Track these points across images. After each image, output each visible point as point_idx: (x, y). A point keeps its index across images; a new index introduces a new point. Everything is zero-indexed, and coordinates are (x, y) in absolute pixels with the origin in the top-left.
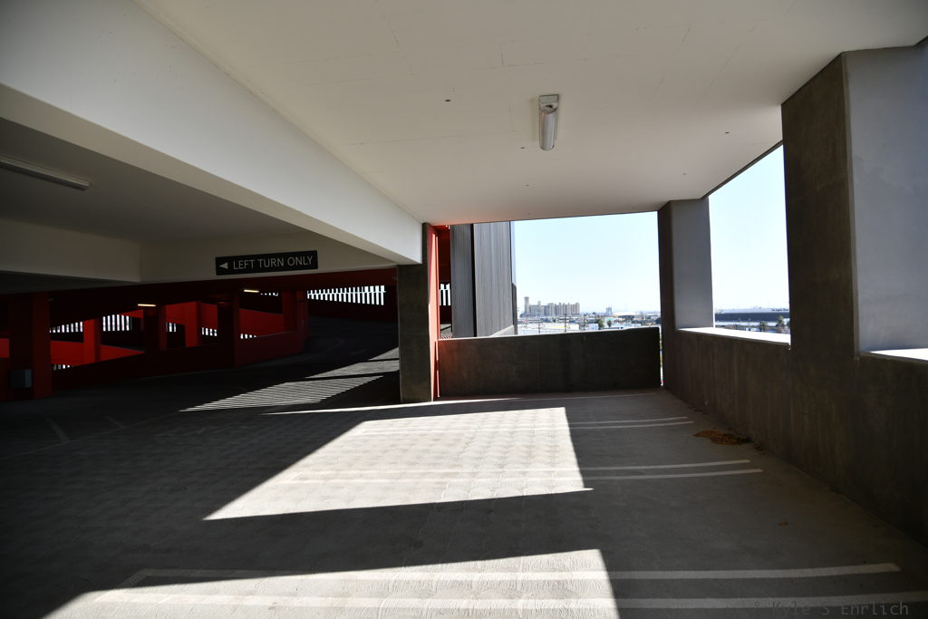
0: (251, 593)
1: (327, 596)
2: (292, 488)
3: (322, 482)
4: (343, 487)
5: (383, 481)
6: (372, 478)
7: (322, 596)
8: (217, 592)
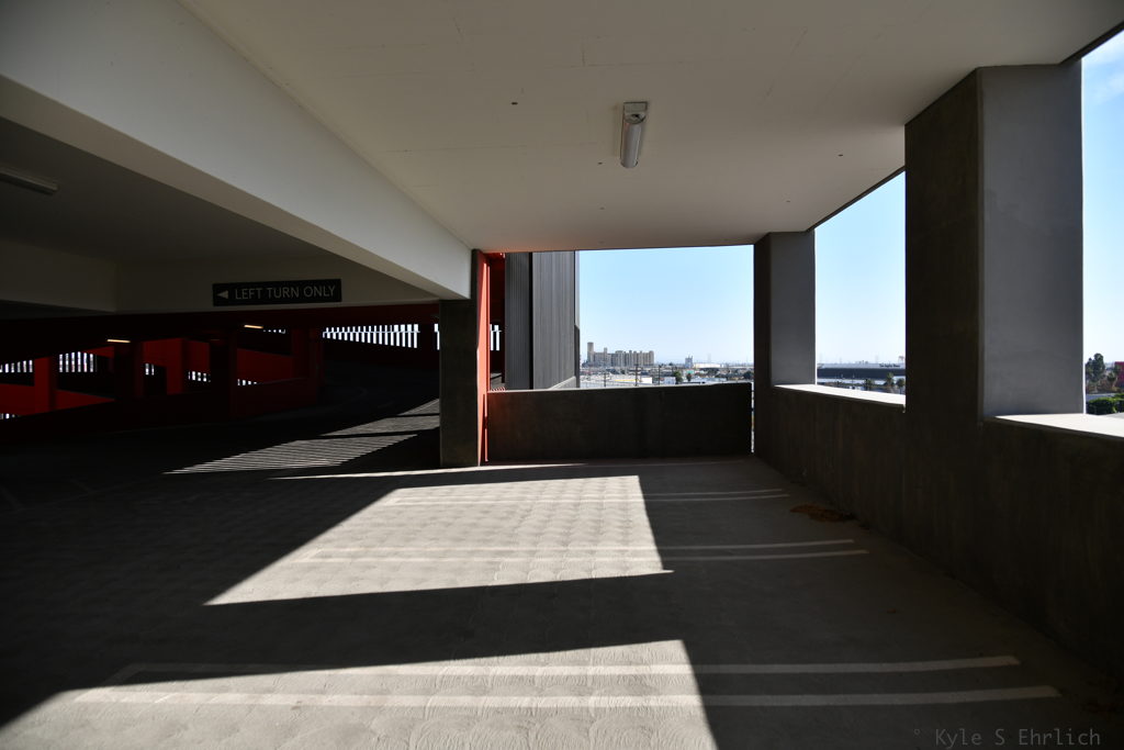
0: (269, 691)
1: (362, 693)
2: (312, 568)
3: (349, 560)
4: (375, 567)
5: (422, 560)
6: (410, 557)
7: (356, 694)
8: (226, 690)
